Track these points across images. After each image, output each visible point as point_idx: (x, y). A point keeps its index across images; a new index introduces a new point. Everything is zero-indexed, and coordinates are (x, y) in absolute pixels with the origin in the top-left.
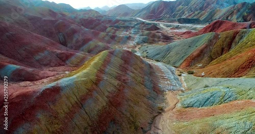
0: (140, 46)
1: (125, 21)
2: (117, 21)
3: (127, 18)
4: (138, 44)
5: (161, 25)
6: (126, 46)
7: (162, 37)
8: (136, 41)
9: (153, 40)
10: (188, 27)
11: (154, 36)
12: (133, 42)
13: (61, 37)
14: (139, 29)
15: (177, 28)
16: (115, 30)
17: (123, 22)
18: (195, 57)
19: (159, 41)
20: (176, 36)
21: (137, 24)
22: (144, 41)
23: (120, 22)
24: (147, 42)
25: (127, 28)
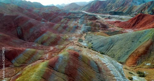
0: (85, 34)
1: (75, 13)
2: (70, 13)
3: (76, 11)
4: (84, 32)
5: (98, 16)
6: (74, 34)
7: (101, 26)
8: (83, 30)
9: (95, 29)
10: (116, 17)
11: (95, 25)
12: (81, 31)
14: (84, 19)
15: (109, 18)
16: (68, 20)
17: (73, 14)
18: (142, 54)
19: (99, 29)
20: (110, 24)
21: (82, 16)
22: (88, 30)
23: (71, 14)
24: (90, 31)
25: (76, 18)
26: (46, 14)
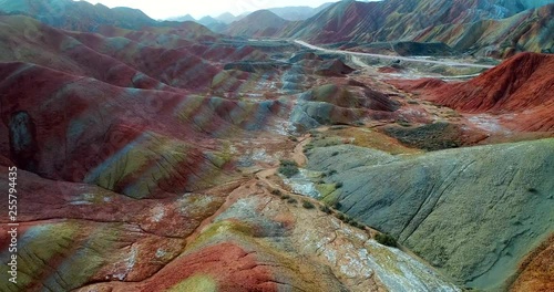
0: (307, 139)
1: (267, 48)
2: (249, 50)
3: (272, 41)
4: (301, 129)
5: (356, 59)
6: (262, 139)
7: (368, 102)
8: (296, 118)
9: (347, 114)
10: (423, 64)
11: (346, 99)
12: (288, 123)
13: (20, 131)
14: (300, 71)
15: (396, 67)
16: (239, 77)
17: (262, 53)
19: (364, 114)
20: (402, 93)
21: (296, 59)
22: (320, 119)
23: (254, 53)
25: (271, 70)
26: (153, 52)
